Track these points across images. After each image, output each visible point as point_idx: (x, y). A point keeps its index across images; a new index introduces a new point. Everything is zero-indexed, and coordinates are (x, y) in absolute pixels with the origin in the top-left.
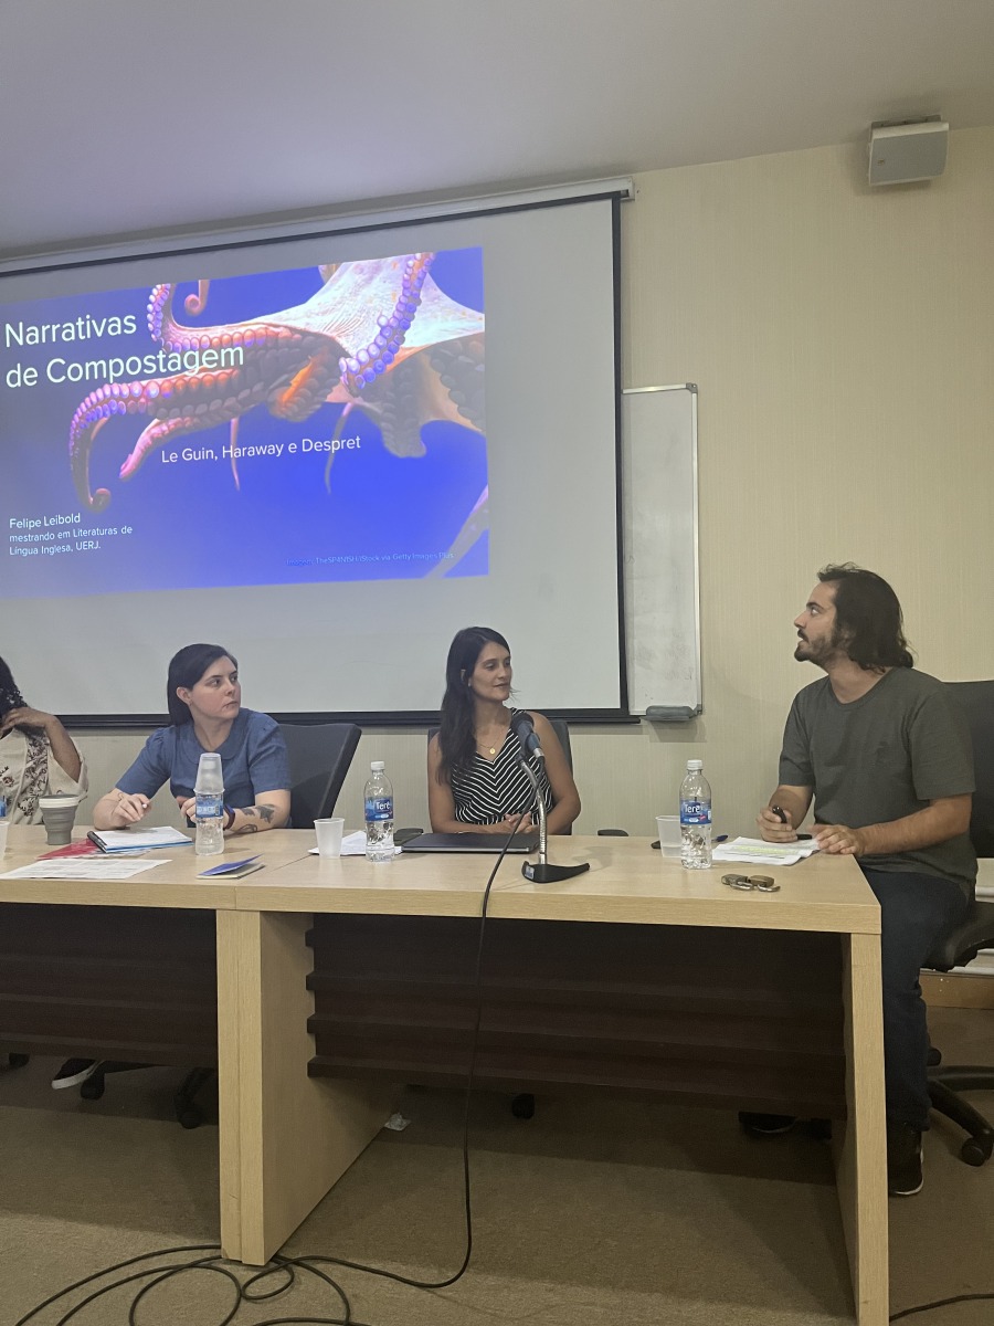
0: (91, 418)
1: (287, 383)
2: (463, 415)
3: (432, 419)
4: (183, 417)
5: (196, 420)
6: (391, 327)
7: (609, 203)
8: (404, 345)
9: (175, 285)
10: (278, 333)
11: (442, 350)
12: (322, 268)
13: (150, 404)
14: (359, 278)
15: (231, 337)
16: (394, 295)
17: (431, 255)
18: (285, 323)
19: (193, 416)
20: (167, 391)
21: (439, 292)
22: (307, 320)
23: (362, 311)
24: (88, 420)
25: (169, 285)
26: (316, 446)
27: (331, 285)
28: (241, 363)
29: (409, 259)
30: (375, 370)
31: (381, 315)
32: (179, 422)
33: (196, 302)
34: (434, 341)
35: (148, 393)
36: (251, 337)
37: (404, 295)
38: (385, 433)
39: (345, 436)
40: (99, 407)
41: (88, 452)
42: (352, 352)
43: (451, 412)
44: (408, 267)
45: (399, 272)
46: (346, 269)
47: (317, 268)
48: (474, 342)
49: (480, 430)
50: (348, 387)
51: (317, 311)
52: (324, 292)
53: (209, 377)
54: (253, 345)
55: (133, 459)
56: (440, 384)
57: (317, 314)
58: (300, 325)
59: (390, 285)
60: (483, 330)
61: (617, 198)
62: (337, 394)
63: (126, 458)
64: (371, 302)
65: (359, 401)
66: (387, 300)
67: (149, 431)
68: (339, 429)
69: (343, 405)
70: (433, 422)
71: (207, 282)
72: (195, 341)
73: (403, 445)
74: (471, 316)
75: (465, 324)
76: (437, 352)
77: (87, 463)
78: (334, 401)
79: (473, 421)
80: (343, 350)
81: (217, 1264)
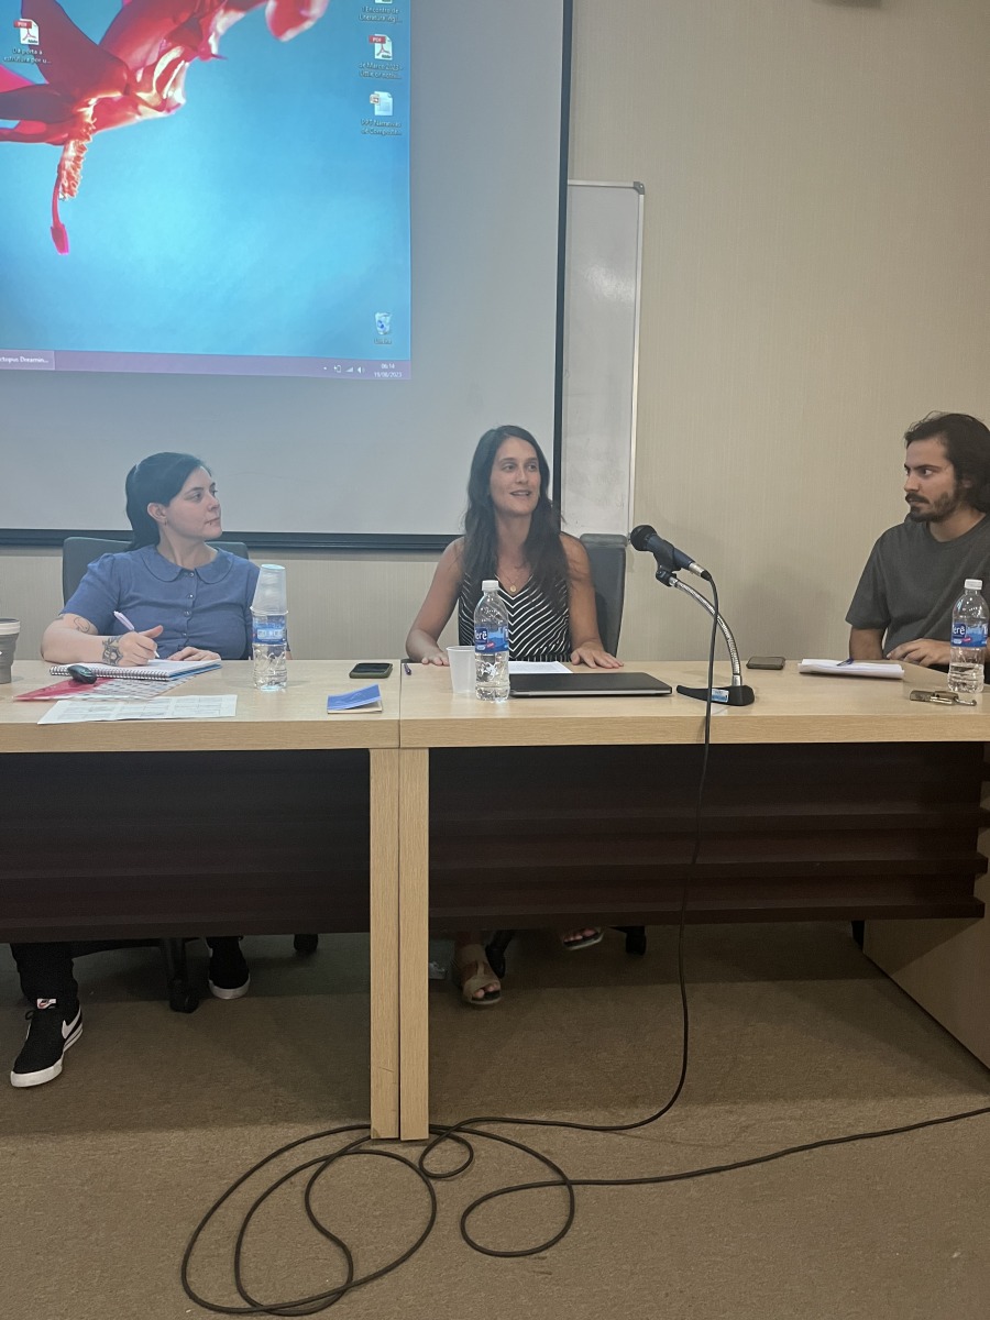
81: (366, 1146)
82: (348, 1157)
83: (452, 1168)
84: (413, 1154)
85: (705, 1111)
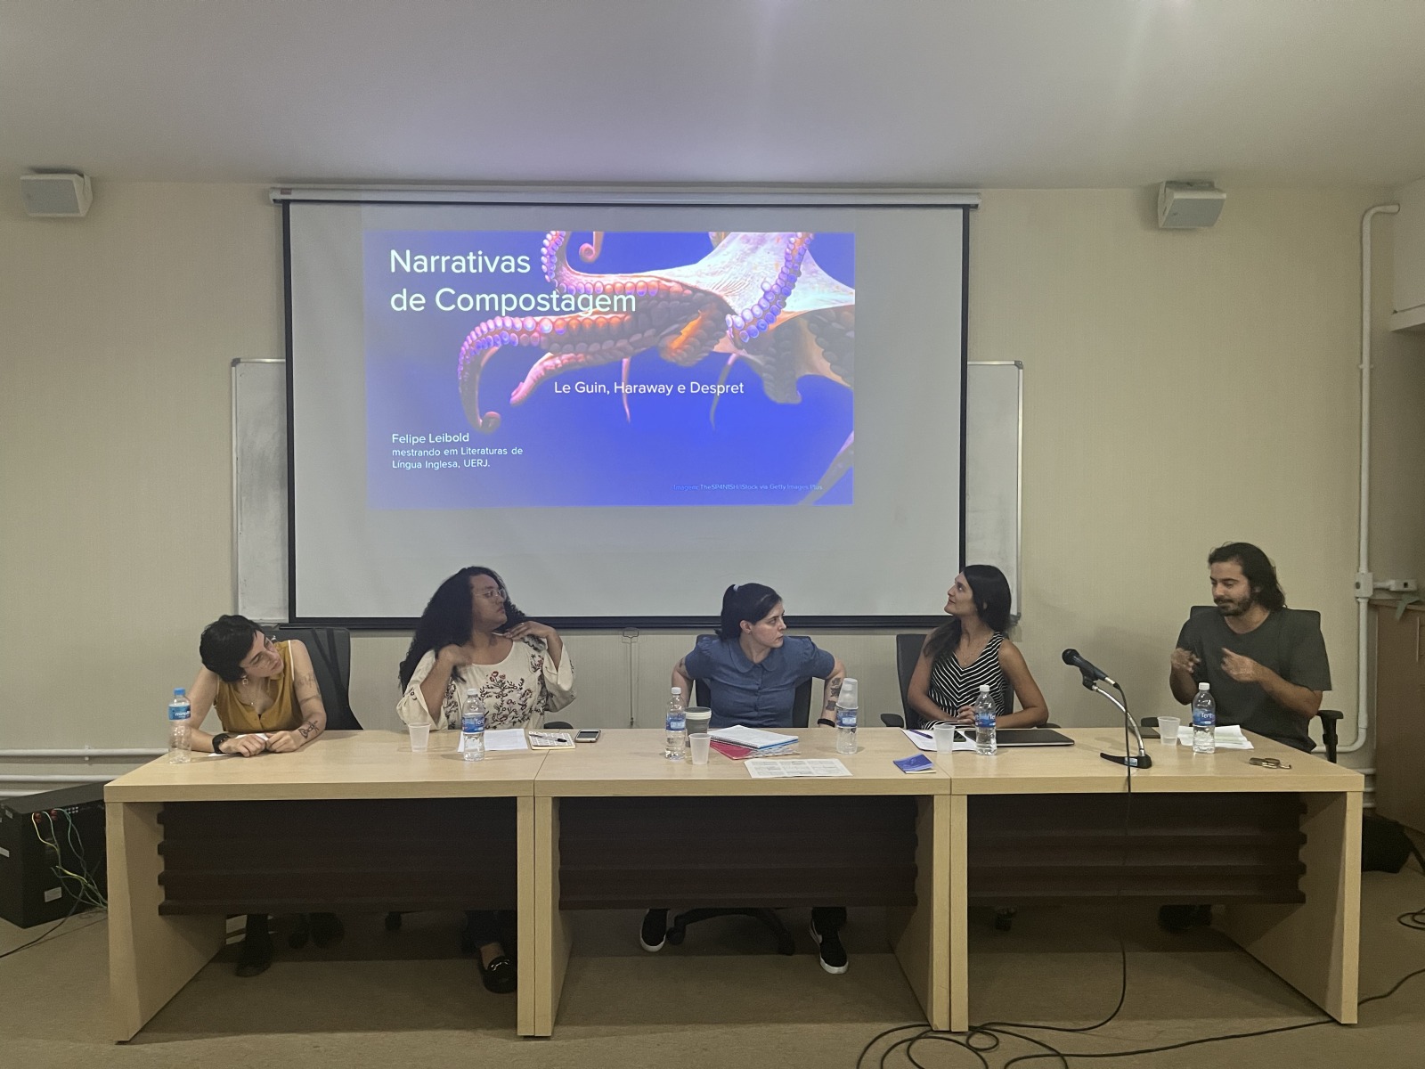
0: (482, 345)
1: (677, 332)
2: (834, 372)
3: (808, 373)
4: (576, 355)
5: (588, 357)
6: (774, 292)
7: (960, 211)
8: (784, 309)
9: (570, 232)
10: (670, 287)
11: (820, 317)
12: (712, 235)
13: (543, 338)
14: (747, 247)
15: (624, 286)
16: (777, 265)
17: (811, 235)
18: (677, 279)
19: (586, 353)
20: (561, 328)
21: (817, 267)
22: (697, 278)
23: (747, 275)
24: (478, 347)
25: (564, 233)
26: (704, 389)
27: (720, 251)
28: (634, 309)
29: (792, 236)
30: (758, 327)
31: (765, 281)
32: (572, 358)
33: (590, 251)
34: (811, 309)
35: (542, 329)
36: (643, 287)
37: (786, 266)
38: (766, 382)
39: (729, 382)
40: (490, 337)
41: (478, 377)
42: (738, 310)
43: (824, 368)
44: (790, 242)
45: (782, 246)
46: (734, 238)
47: (707, 235)
48: (846, 313)
49: (849, 386)
50: (734, 341)
51: (706, 272)
52: (713, 256)
53: (601, 320)
54: (646, 296)
55: (525, 387)
56: (816, 345)
57: (707, 274)
58: (691, 282)
59: (774, 257)
60: (854, 303)
61: (966, 209)
62: (724, 345)
63: (516, 386)
64: (755, 268)
65: (743, 353)
66: (772, 269)
67: (541, 364)
68: (723, 376)
69: (729, 355)
70: (809, 376)
71: (601, 234)
72: (589, 285)
73: (781, 392)
74: (844, 290)
75: (839, 297)
76: (814, 317)
77: (477, 387)
78: (720, 351)
79: (843, 378)
80: (730, 307)
81: (930, 1034)
82: (922, 1040)
83: (987, 1047)
84: (962, 1039)
85: (1134, 1023)
